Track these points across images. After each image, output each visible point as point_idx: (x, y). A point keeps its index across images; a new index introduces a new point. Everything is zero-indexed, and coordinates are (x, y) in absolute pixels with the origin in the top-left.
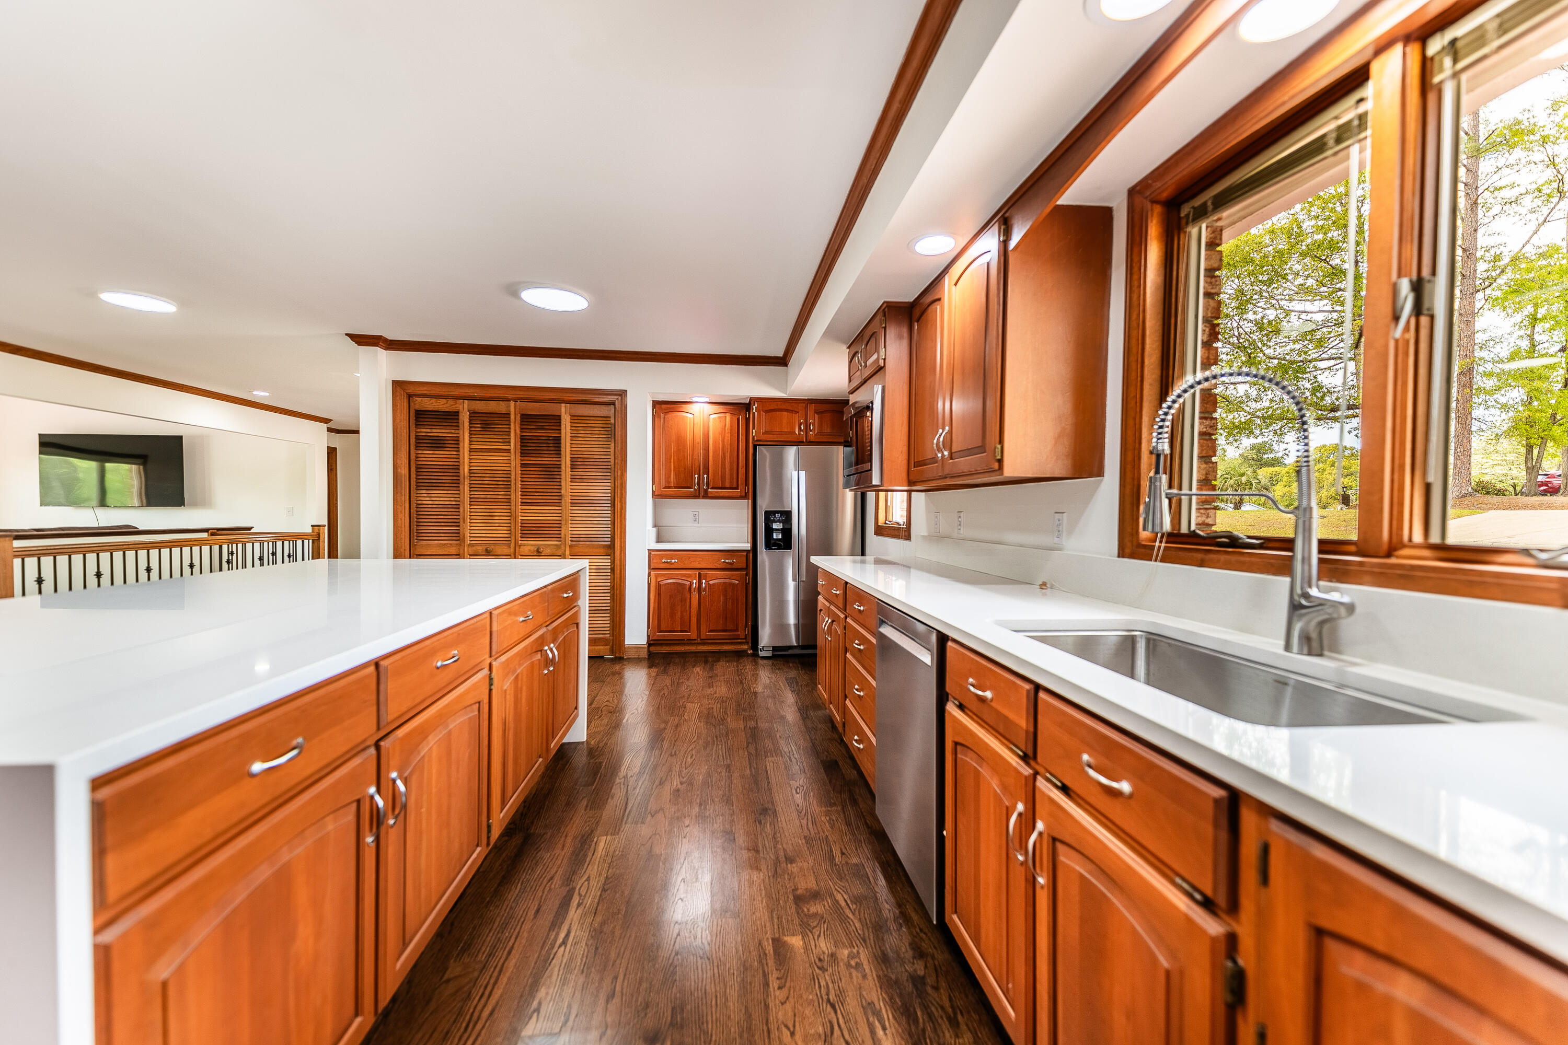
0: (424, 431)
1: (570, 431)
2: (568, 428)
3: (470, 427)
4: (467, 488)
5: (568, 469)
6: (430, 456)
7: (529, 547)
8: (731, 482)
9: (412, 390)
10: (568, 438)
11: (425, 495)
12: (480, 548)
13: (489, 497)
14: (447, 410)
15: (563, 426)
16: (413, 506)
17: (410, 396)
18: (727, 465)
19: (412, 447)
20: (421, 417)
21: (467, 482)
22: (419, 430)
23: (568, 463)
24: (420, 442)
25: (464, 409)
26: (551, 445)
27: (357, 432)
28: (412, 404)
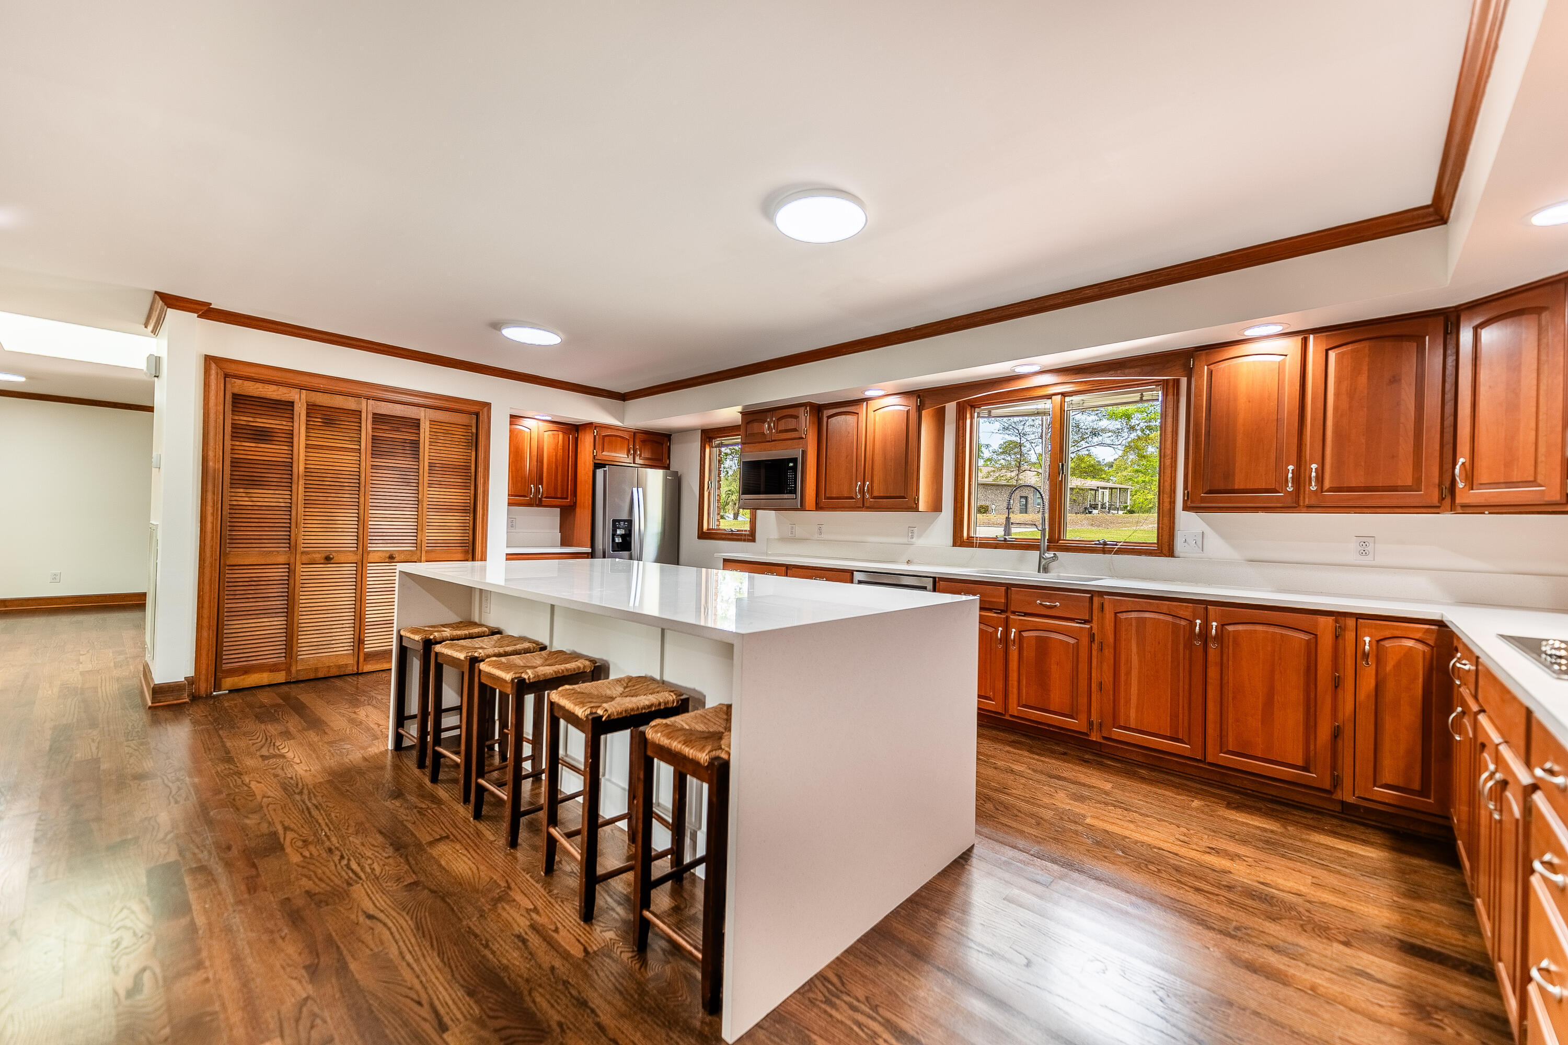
0: (244, 419)
1: (429, 436)
2: (427, 433)
3: (307, 421)
4: (301, 489)
5: (426, 475)
6: (252, 450)
7: (379, 554)
8: (562, 492)
9: (231, 369)
10: (427, 443)
11: (244, 495)
12: (317, 556)
13: (330, 499)
14: (278, 398)
15: (422, 430)
16: (226, 507)
17: (226, 376)
18: (559, 478)
19: (228, 437)
20: (239, 402)
21: (302, 482)
22: (236, 418)
23: (427, 468)
24: (238, 432)
25: (300, 400)
26: (408, 448)
27: (150, 409)
28: (228, 386)
